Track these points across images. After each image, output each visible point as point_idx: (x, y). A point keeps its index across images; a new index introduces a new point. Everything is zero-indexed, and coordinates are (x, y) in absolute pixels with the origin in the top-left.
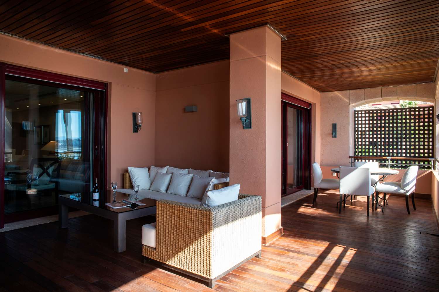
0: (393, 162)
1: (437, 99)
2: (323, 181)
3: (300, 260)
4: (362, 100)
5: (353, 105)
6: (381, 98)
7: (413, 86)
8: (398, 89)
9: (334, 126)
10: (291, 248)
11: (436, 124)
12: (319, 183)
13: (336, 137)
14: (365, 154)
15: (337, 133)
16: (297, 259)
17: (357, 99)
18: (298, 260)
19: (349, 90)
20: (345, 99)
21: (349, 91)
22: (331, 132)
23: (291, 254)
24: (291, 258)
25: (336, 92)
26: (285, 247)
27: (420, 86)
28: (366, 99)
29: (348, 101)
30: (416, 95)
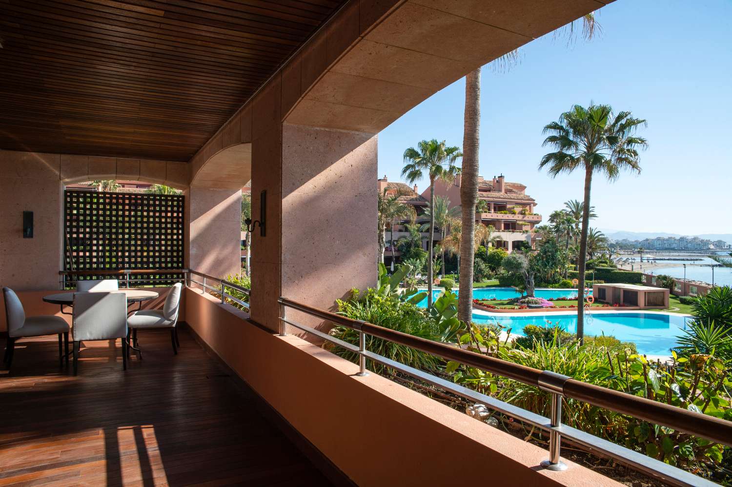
0: (136, 278)
1: (191, 187)
2: (29, 321)
3: (77, 477)
4: (84, 174)
5: (67, 180)
6: (114, 175)
7: (163, 163)
8: (141, 163)
9: (28, 218)
10: (37, 464)
11: (191, 221)
12: (22, 326)
13: (32, 237)
14: (85, 266)
15: (34, 229)
16: (70, 476)
17: (76, 172)
18: (73, 478)
19: (61, 153)
20: (51, 168)
21: (59, 155)
22: (21, 228)
23: (48, 473)
24: (58, 480)
25: (33, 154)
26: (22, 467)
27: (171, 165)
28: (90, 174)
29: (57, 173)
30: (166, 178)
